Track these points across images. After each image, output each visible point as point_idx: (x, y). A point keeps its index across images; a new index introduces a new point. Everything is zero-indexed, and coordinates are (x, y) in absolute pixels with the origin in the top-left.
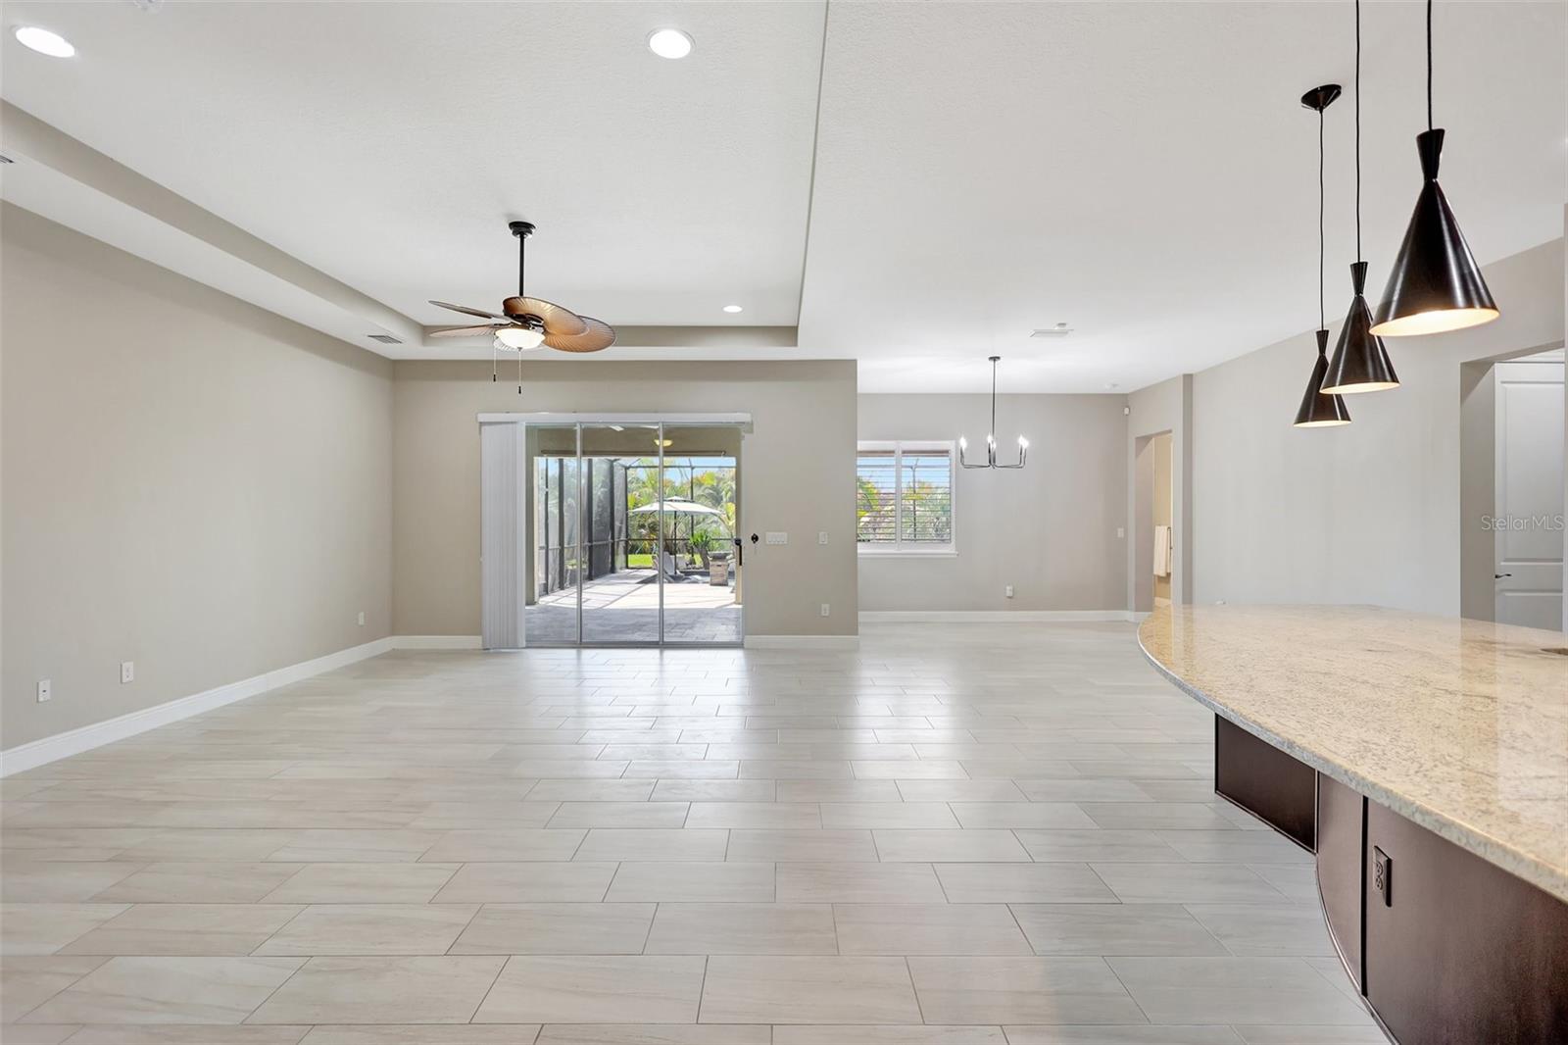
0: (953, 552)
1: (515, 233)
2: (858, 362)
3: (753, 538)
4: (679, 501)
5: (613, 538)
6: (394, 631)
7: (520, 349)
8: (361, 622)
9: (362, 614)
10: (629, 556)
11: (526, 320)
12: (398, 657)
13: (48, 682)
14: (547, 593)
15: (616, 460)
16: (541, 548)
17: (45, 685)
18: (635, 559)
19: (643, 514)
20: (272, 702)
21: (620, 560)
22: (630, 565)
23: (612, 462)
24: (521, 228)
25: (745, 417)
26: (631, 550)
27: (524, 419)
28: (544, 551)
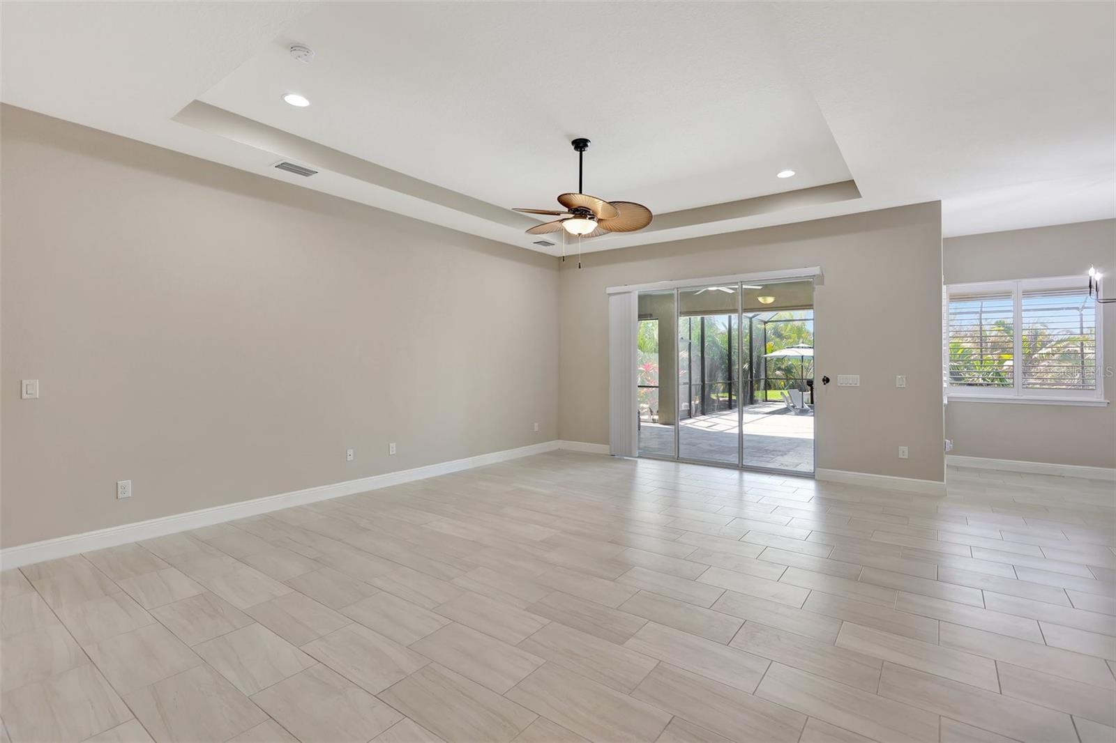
0: (1102, 400)
1: (576, 148)
2: (942, 202)
3: (824, 380)
4: (805, 348)
5: (751, 377)
6: (559, 436)
7: (580, 234)
8: (536, 429)
9: (536, 424)
10: (768, 392)
11: (581, 212)
12: (559, 455)
13: (352, 451)
14: (691, 417)
15: (753, 317)
16: (685, 384)
17: (350, 452)
18: (772, 394)
19: (781, 359)
20: (469, 475)
21: (759, 395)
22: (768, 399)
23: (751, 319)
24: (580, 144)
25: (815, 270)
26: (768, 386)
27: (637, 289)
28: (688, 386)
